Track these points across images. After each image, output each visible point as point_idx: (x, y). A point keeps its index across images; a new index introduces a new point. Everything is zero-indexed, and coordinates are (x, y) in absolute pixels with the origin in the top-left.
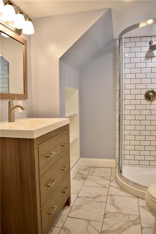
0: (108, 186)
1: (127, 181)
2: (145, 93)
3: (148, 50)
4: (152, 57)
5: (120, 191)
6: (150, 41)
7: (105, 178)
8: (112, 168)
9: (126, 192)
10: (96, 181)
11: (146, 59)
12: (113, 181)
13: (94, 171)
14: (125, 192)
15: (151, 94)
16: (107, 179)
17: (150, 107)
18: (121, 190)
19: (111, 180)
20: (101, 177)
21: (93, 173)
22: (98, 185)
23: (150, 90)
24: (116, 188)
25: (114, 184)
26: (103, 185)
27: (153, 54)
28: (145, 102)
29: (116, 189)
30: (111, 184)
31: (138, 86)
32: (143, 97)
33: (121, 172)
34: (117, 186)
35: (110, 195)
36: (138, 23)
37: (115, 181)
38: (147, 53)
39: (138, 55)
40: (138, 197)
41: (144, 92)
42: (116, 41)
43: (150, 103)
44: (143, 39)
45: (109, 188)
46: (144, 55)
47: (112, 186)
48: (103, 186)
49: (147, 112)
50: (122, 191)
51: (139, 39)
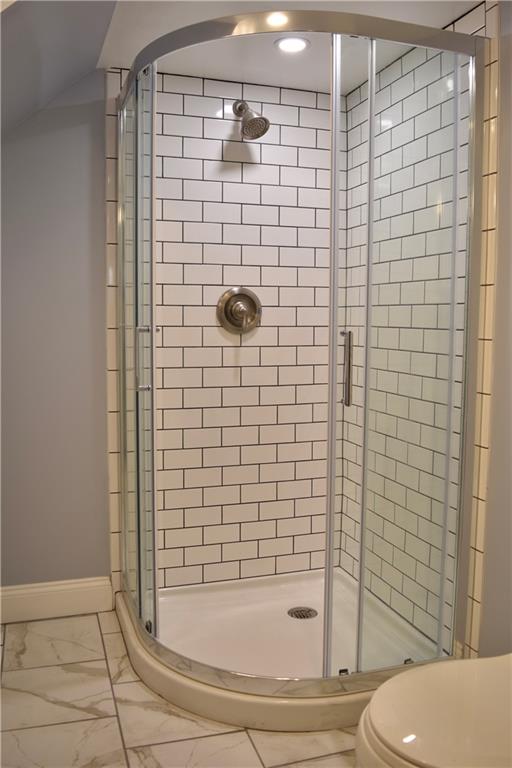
0: (108, 707)
1: (185, 665)
2: (219, 301)
3: (232, 136)
4: (246, 162)
5: (166, 717)
6: (238, 101)
7: (82, 670)
8: (97, 614)
9: (194, 717)
10: (54, 694)
11: (223, 170)
12: (120, 674)
13: (23, 644)
14: (188, 716)
15: (241, 306)
16: (94, 673)
17: (237, 356)
18: (170, 713)
19: (114, 670)
20: (68, 667)
21: (23, 652)
22: (66, 710)
23: (236, 290)
24: (146, 705)
25: (129, 689)
26: (84, 704)
27: (248, 152)
28: (218, 336)
29: (150, 713)
30: (121, 691)
31: (194, 274)
32: (210, 316)
33: (150, 628)
34: (148, 696)
35: (134, 749)
36: (226, 15)
37: (129, 676)
38: (228, 146)
39: (194, 148)
40: (246, 729)
41: (215, 296)
42: (105, 77)
43: (234, 339)
44: (211, 89)
45: (117, 716)
46: (214, 150)
47: (126, 702)
48: (88, 710)
49: (228, 377)
50: (179, 716)
51: (195, 87)
